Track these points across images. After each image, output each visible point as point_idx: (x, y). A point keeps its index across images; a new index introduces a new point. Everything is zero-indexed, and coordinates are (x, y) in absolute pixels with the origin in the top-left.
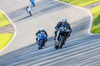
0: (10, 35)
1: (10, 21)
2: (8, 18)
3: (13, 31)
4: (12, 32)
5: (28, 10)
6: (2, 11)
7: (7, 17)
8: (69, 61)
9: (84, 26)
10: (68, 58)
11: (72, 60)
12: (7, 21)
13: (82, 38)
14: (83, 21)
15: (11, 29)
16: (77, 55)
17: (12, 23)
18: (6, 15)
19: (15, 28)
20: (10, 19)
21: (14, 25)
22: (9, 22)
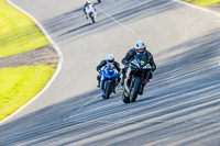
0: (47, 68)
1: (49, 38)
2: (45, 32)
3: (55, 61)
4: (52, 63)
5: (88, 11)
6: (31, 17)
7: (42, 29)
8: (178, 127)
9: (211, 49)
10: (175, 121)
11: (183, 125)
12: (43, 38)
13: (206, 76)
14: (209, 39)
15: (50, 56)
16: (195, 114)
17: (52, 42)
18: (39, 25)
19: (60, 54)
20: (49, 33)
21: (57, 48)
22: (47, 41)
